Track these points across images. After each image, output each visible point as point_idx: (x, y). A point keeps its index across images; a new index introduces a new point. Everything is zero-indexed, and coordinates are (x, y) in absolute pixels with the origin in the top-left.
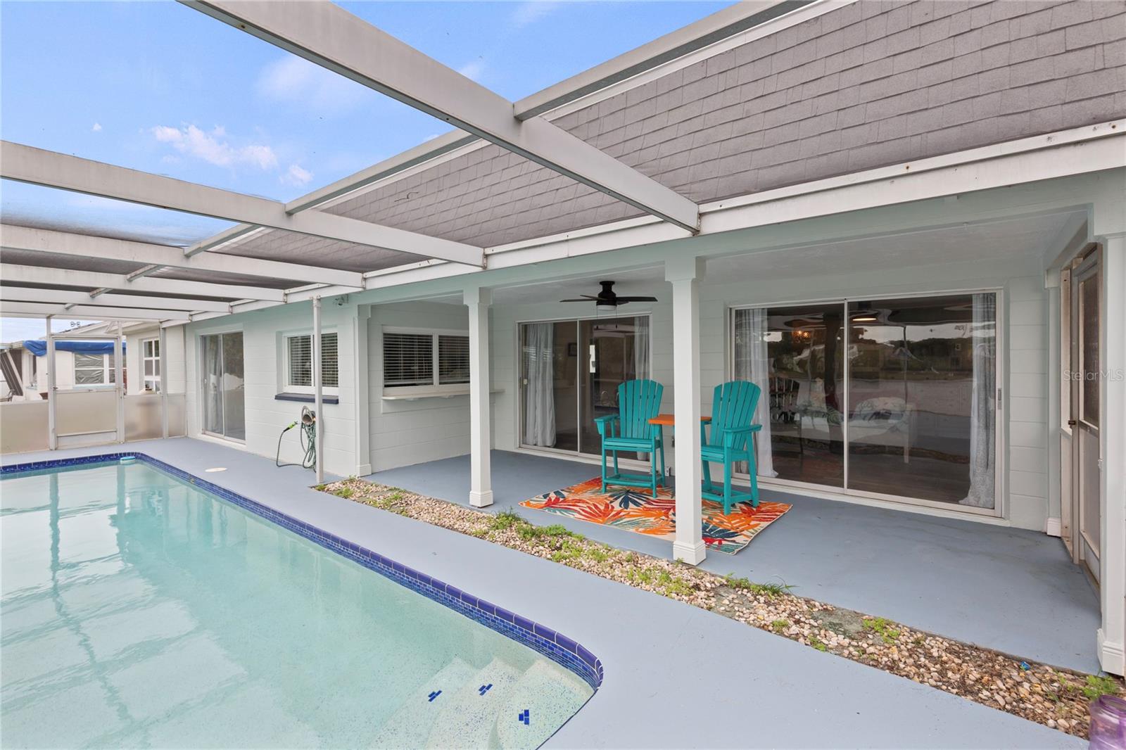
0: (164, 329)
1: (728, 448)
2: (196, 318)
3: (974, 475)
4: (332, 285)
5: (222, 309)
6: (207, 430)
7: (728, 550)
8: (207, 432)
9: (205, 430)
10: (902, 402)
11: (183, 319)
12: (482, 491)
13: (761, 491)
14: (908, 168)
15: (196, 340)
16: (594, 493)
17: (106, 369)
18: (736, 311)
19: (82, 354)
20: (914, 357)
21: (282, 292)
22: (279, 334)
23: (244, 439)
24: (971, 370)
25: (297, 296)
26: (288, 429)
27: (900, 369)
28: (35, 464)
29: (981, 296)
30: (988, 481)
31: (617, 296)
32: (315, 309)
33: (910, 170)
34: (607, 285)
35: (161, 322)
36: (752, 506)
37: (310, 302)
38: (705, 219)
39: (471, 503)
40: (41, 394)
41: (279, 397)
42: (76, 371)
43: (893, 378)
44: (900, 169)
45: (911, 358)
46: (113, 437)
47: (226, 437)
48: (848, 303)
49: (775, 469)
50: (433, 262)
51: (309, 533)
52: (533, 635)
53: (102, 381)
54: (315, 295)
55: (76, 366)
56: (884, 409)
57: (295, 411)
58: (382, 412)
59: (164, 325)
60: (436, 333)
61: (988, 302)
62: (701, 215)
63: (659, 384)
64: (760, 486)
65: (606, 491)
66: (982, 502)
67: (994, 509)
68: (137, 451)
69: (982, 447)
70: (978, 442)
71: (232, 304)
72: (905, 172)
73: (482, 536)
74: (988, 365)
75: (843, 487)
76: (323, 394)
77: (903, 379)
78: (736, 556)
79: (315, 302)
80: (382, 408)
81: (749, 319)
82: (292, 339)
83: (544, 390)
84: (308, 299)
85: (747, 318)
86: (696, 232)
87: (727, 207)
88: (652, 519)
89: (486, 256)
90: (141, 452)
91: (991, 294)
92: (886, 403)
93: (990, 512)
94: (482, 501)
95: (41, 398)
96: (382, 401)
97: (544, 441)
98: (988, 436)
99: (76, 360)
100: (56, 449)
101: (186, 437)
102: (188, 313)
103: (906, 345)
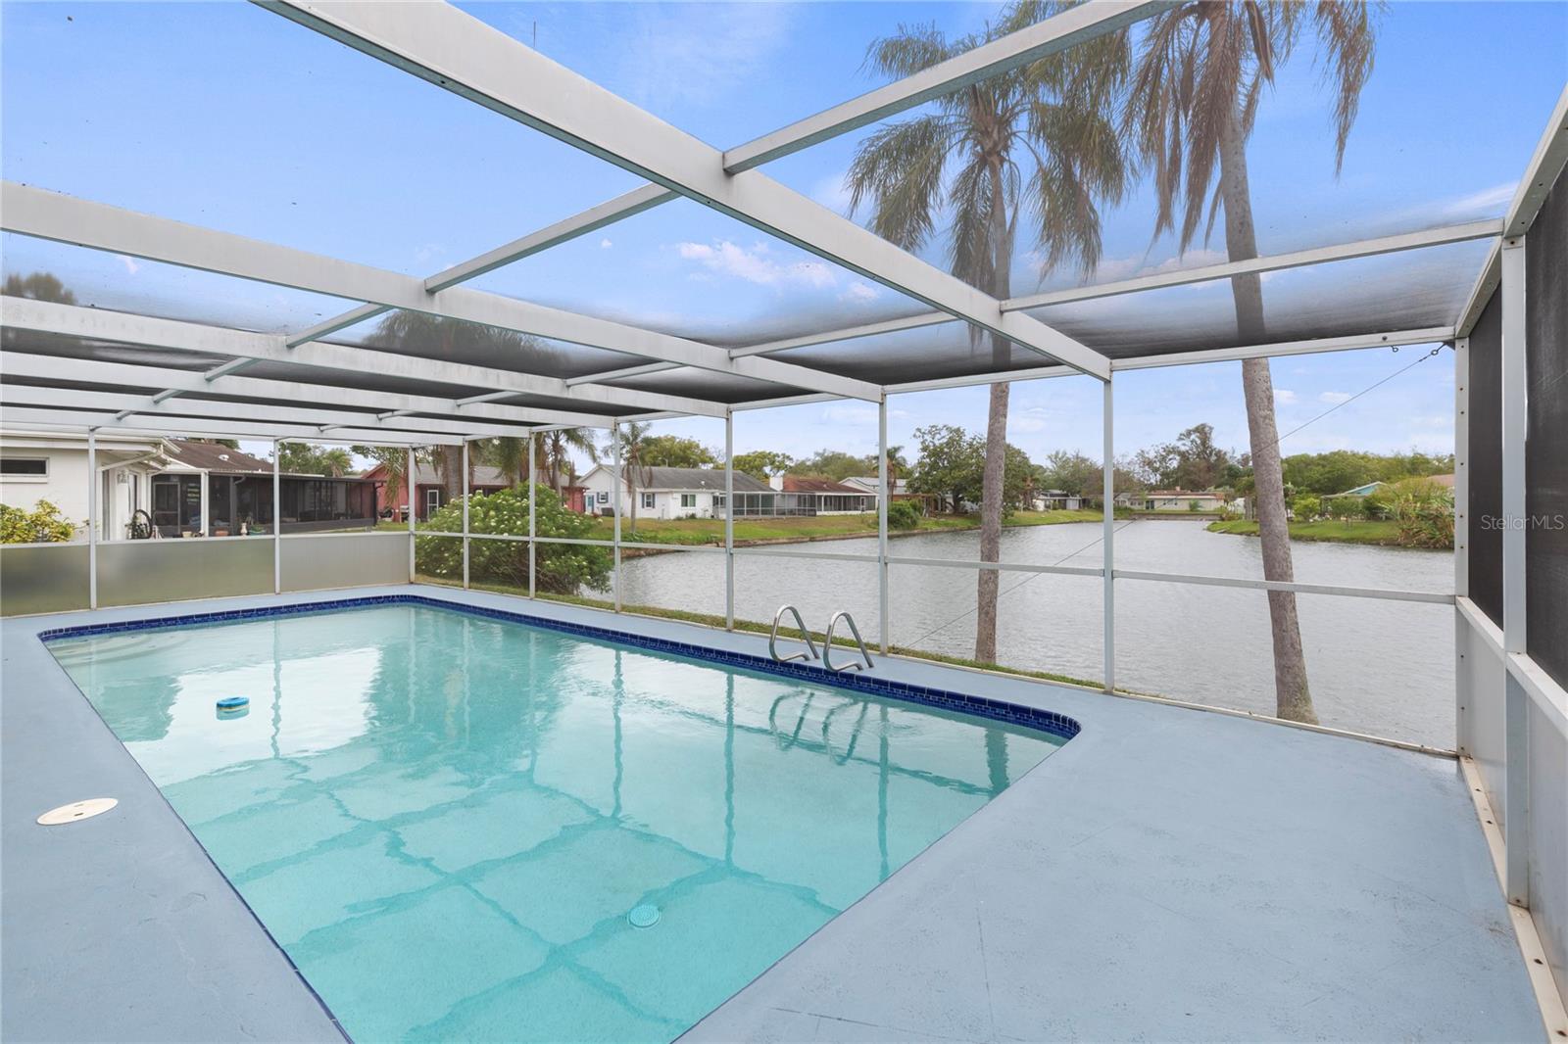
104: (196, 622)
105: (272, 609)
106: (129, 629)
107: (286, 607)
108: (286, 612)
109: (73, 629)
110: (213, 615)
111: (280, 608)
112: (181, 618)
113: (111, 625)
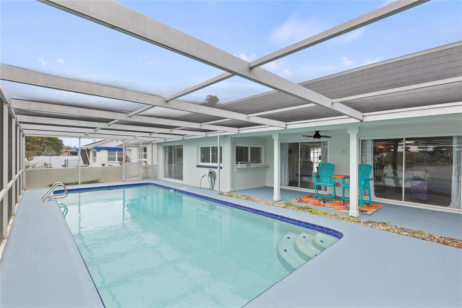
0: (152, 144)
1: (362, 185)
2: (167, 141)
3: (453, 197)
4: (225, 132)
5: (180, 138)
6: (165, 177)
7: (365, 214)
8: (165, 178)
9: (165, 176)
10: (424, 173)
11: (163, 140)
12: (278, 196)
13: (372, 202)
14: (430, 107)
15: (162, 147)
16: (312, 199)
17: (117, 156)
18: (362, 140)
19: (110, 151)
20: (430, 157)
21: (205, 133)
22: (198, 146)
23: (183, 180)
24: (452, 162)
25: (210, 135)
26: (203, 176)
27: (423, 162)
28: (126, 185)
29: (456, 137)
30: (458, 200)
31: (321, 135)
32: (218, 139)
33: (430, 108)
34: (317, 132)
35: (152, 141)
36: (369, 205)
37: (217, 136)
38: (364, 117)
39: (274, 200)
40: (102, 164)
41: (198, 166)
42: (108, 157)
43: (420, 165)
44: (427, 107)
45: (429, 157)
46: (138, 178)
47: (174, 179)
48: (405, 138)
49: (375, 195)
50: (266, 126)
51: (230, 205)
52: (317, 228)
53: (115, 161)
54: (218, 135)
55: (108, 155)
56: (417, 175)
57: (207, 171)
58: (235, 171)
59: (153, 142)
60: (249, 146)
61: (459, 138)
62: (363, 116)
63: (333, 165)
64: (372, 200)
65: (316, 199)
66: (456, 206)
67: (460, 209)
68: (151, 182)
69: (456, 188)
70: (455, 186)
71: (183, 136)
72: (429, 108)
73: (285, 207)
74: (459, 160)
75: (402, 201)
76: (220, 166)
77: (425, 165)
78: (369, 216)
79: (218, 137)
80: (236, 170)
81: (366, 143)
82: (201, 148)
83: (285, 166)
84: (216, 135)
85: (365, 142)
86: (362, 121)
87: (372, 114)
88: (336, 207)
89: (286, 125)
90: (152, 183)
91: (460, 136)
92: (418, 173)
93: (459, 210)
94: (278, 199)
95: (102, 165)
96: (236, 168)
97: (285, 184)
98: (458, 184)
99: (108, 153)
100: (125, 181)
101: (158, 179)
102: (164, 139)
103: (426, 152)
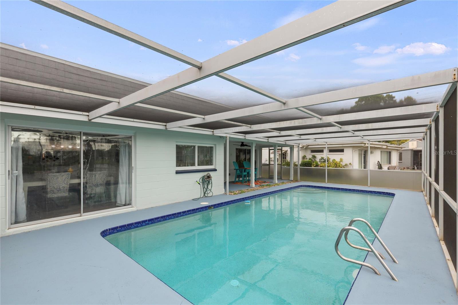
54: (228, 136)
104: (330, 189)
105: (349, 189)
106: (317, 188)
107: (353, 190)
108: (353, 191)
109: (308, 186)
110: (334, 188)
111: (351, 189)
112: (327, 187)
113: (314, 186)
